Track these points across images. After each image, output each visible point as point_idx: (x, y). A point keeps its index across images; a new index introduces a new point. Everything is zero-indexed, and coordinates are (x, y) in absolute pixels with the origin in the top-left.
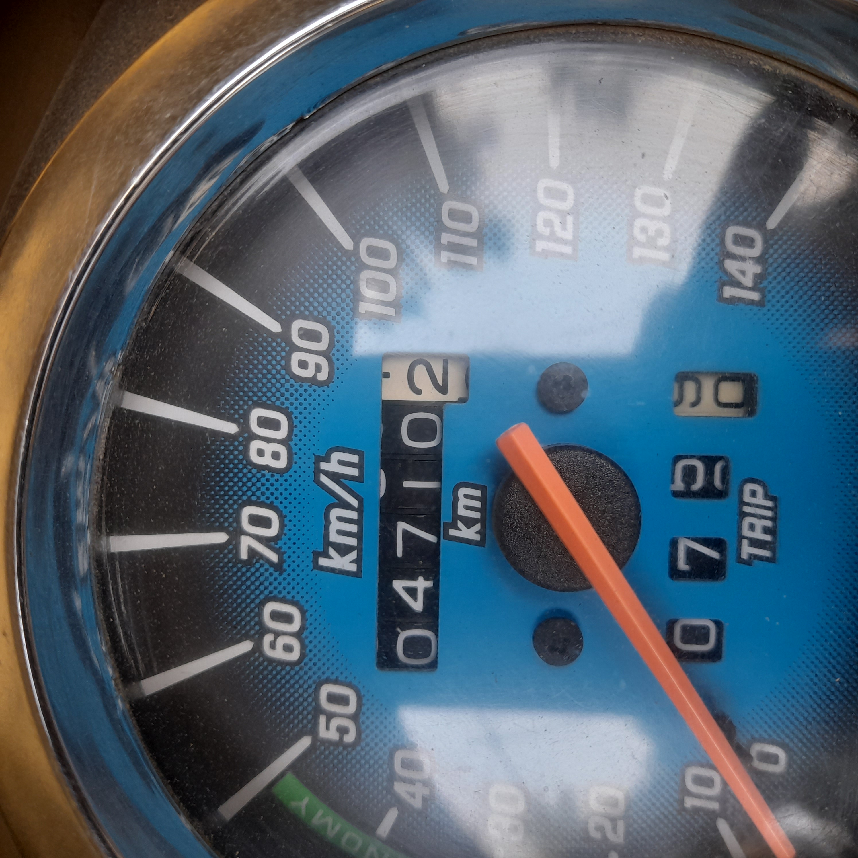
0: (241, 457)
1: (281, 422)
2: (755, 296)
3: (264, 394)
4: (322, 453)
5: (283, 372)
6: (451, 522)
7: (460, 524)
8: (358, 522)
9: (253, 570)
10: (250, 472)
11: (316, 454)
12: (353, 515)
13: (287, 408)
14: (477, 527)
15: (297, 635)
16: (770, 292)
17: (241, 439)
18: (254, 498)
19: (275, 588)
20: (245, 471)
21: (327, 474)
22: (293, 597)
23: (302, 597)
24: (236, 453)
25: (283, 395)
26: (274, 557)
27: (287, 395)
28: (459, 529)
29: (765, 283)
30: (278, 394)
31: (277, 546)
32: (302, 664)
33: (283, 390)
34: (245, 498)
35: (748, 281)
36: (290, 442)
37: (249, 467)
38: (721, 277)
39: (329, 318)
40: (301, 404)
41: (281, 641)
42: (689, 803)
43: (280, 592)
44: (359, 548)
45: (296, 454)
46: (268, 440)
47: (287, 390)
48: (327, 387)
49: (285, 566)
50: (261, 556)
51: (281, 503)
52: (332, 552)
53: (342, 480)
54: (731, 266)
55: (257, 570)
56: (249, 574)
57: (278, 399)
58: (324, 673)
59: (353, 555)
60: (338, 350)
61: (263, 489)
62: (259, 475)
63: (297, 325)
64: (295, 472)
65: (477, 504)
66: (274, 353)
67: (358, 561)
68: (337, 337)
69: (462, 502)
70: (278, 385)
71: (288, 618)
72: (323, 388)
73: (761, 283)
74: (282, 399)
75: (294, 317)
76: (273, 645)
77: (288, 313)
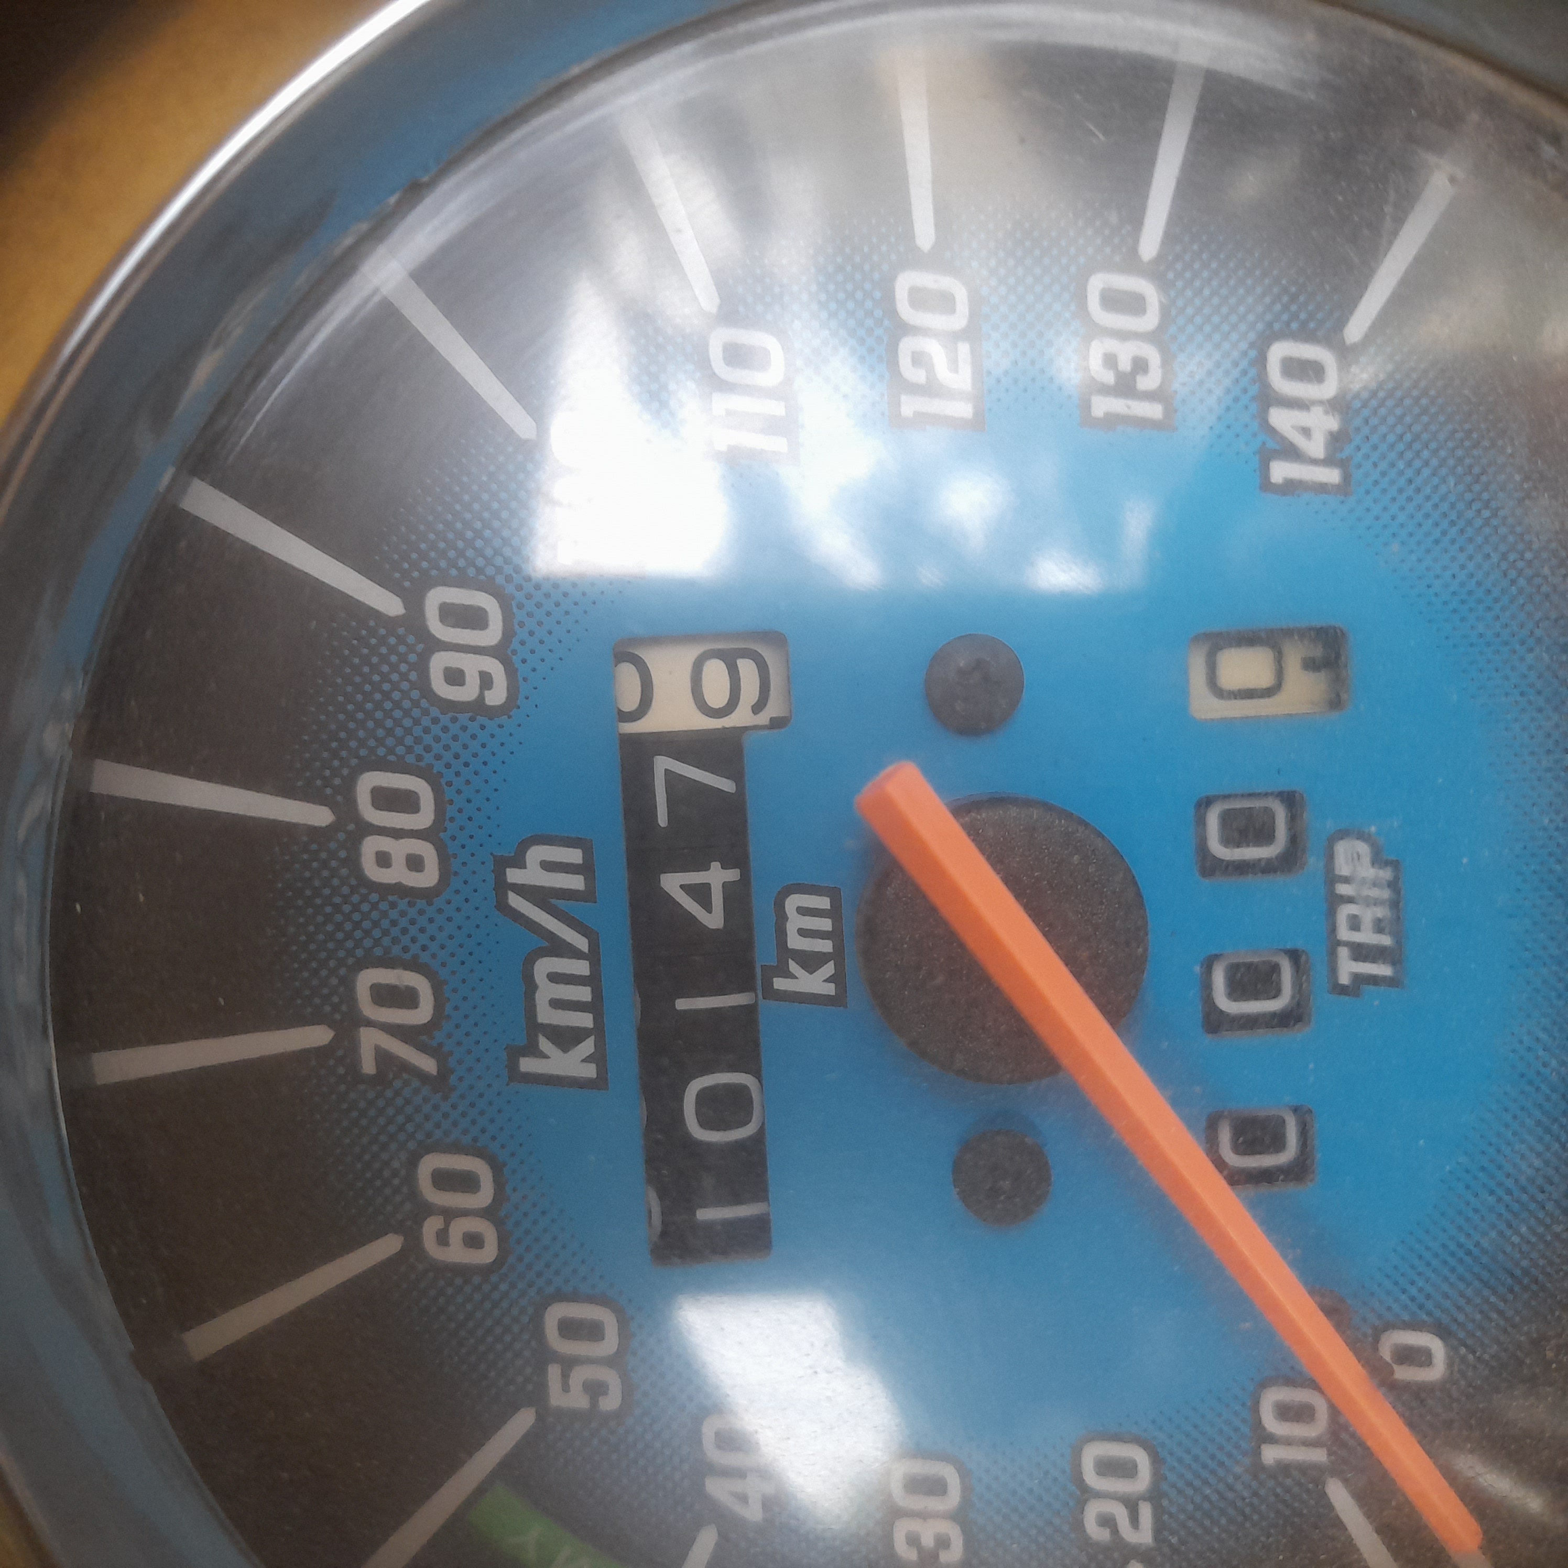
0: (344, 872)
1: (421, 794)
2: (1332, 476)
3: (381, 742)
4: (508, 852)
5: (415, 694)
6: (774, 963)
7: (793, 967)
8: (593, 980)
9: (389, 1093)
10: (364, 899)
11: (495, 854)
12: (582, 968)
13: (431, 766)
14: (829, 969)
15: (488, 1213)
16: (1359, 466)
17: (341, 836)
18: (378, 951)
19: (438, 1126)
20: (355, 898)
21: (523, 890)
22: (475, 1140)
23: (494, 1138)
24: (334, 864)
25: (418, 740)
26: (428, 1064)
27: (428, 739)
28: (793, 977)
29: (1348, 450)
30: (409, 740)
31: (434, 1043)
32: (504, 1270)
33: (418, 731)
34: (359, 953)
35: (1316, 447)
36: (442, 835)
37: (364, 891)
38: (1264, 443)
39: (500, 580)
40: (457, 756)
41: (460, 1227)
42: (1271, 1455)
43: (446, 1133)
44: (599, 1031)
45: (455, 856)
46: (397, 834)
47: (427, 731)
48: (506, 717)
49: (453, 1079)
50: (405, 1067)
51: (434, 956)
52: (544, 1044)
53: (553, 901)
54: (1281, 419)
55: (397, 1093)
56: (381, 1103)
57: (410, 750)
58: (549, 1282)
59: (588, 1047)
60: (523, 643)
61: (395, 931)
62: (383, 906)
63: (436, 597)
64: (457, 892)
65: (826, 924)
66: (394, 658)
67: (598, 1058)
68: (520, 615)
69: (795, 922)
70: (407, 722)
71: (467, 1183)
72: (497, 721)
73: (1342, 450)
74: (419, 749)
75: (426, 583)
76: (443, 1238)
77: (416, 574)
